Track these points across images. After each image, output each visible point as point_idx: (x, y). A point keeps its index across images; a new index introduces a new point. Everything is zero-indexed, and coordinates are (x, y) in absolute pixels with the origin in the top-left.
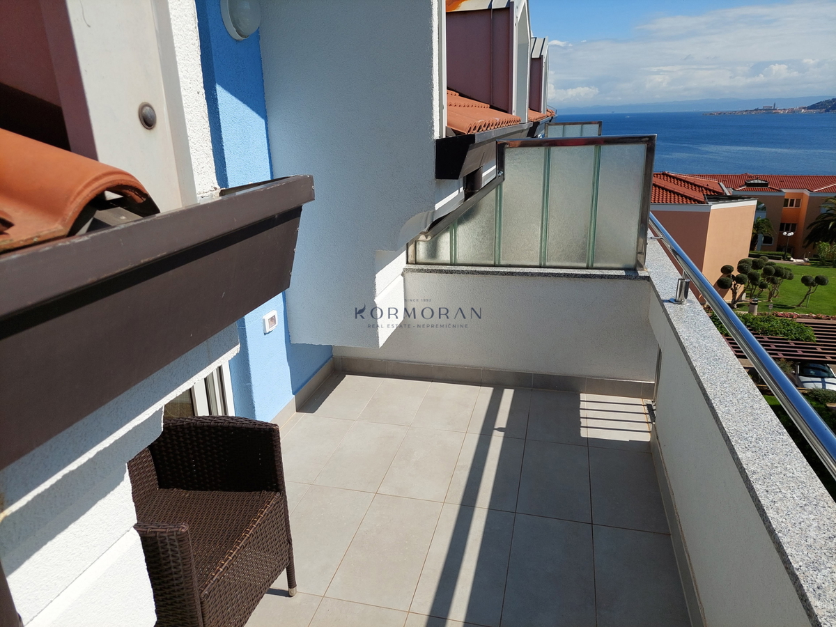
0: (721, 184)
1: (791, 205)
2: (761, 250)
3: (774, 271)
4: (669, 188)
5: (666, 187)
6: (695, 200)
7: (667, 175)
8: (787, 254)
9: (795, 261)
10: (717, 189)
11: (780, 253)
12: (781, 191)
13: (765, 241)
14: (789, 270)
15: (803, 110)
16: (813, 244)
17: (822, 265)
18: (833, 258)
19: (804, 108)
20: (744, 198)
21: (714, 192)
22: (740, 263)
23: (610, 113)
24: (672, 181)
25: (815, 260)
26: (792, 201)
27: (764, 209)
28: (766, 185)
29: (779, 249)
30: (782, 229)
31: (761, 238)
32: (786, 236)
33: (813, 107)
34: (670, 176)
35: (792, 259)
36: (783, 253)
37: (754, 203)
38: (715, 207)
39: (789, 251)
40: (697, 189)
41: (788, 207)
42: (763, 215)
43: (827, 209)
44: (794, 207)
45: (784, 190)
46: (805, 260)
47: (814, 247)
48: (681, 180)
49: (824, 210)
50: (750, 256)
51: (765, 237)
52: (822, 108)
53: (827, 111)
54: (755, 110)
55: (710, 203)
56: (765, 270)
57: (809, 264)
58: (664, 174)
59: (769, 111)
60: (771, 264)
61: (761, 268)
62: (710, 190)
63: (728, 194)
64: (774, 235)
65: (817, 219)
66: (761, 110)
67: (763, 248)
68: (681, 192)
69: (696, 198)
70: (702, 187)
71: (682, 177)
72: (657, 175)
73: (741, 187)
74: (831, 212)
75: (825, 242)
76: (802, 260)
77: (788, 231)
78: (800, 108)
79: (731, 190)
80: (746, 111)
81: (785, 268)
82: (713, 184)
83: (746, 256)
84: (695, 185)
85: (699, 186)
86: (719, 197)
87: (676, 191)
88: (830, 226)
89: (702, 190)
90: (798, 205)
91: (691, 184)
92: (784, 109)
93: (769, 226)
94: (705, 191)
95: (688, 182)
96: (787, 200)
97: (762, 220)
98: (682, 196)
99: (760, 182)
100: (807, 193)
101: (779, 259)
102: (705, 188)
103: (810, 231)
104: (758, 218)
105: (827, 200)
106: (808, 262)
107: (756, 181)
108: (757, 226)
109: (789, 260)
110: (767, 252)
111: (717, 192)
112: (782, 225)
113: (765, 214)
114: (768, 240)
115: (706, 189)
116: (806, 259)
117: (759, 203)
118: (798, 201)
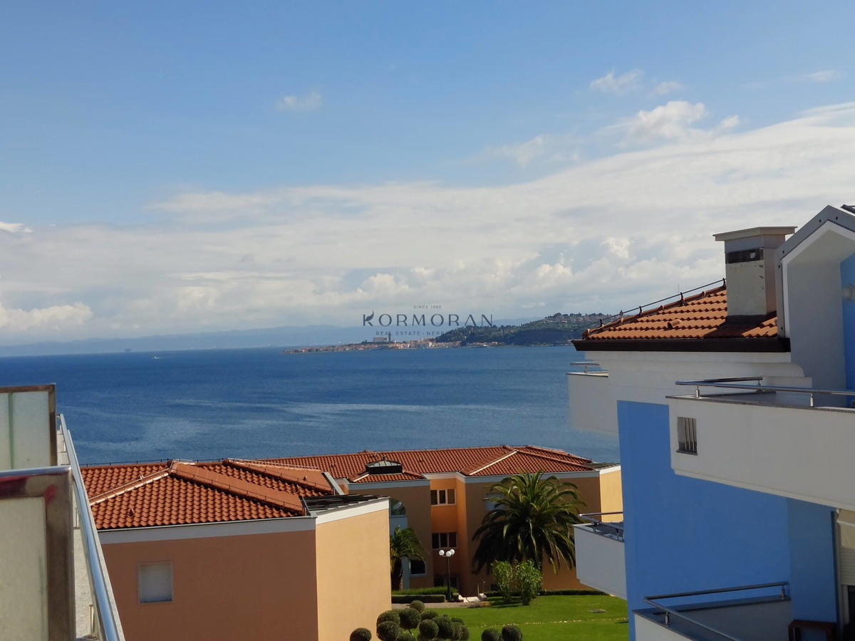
0: (327, 474)
1: (443, 501)
2: (411, 586)
3: (437, 628)
4: (237, 490)
5: (232, 489)
6: (286, 510)
7: (233, 466)
8: (451, 588)
9: (466, 600)
10: (322, 484)
11: (440, 588)
12: (422, 478)
13: (414, 570)
14: (460, 621)
15: (430, 344)
16: (485, 565)
17: (506, 603)
18: (519, 587)
19: (432, 340)
20: (366, 499)
21: (317, 490)
22: (380, 620)
23: (122, 351)
24: (243, 476)
25: (495, 595)
26: (442, 493)
27: (402, 511)
28: (398, 469)
29: (438, 582)
30: (436, 546)
31: (407, 565)
32: (445, 557)
33: (444, 338)
34: (238, 468)
35: (460, 598)
36: (445, 588)
37: (384, 505)
38: (323, 519)
39: (454, 585)
40: (288, 487)
41: (439, 505)
42: (403, 524)
43: (495, 503)
44: (447, 504)
45: (428, 476)
46: (480, 597)
47: (489, 569)
48: (257, 473)
49: (491, 506)
50: (394, 600)
51: (413, 563)
52: (455, 340)
53: (463, 344)
54: (363, 343)
55: (313, 513)
56: (423, 628)
57: (487, 603)
58: (226, 464)
59: (383, 345)
60: (431, 616)
61: (415, 627)
62: (310, 488)
63: (341, 493)
64: (425, 555)
65: (483, 522)
66: (370, 343)
67: (413, 584)
68: (259, 497)
69: (287, 506)
70: (295, 483)
71: (260, 466)
72: (214, 466)
73: (360, 475)
74: (501, 507)
75: (503, 561)
76: (476, 598)
77: (446, 547)
78: (425, 340)
79: (346, 483)
80: (349, 345)
81: (454, 620)
82: (313, 476)
83: (387, 606)
84: (284, 481)
85: (290, 483)
86: (327, 500)
87: (250, 494)
88: (505, 532)
89: (297, 490)
90: (452, 501)
91: (277, 479)
92: (404, 342)
93: (417, 542)
94: (302, 491)
95: (270, 477)
96: (434, 493)
97: (403, 532)
98: (262, 505)
99: (388, 464)
100: (461, 478)
101: (440, 600)
102: (301, 485)
103: (477, 543)
104: (397, 529)
105: (491, 490)
106: (485, 600)
107: (382, 464)
108: (397, 543)
109: (456, 600)
110: (421, 590)
111: (323, 492)
112: (435, 536)
113: (406, 519)
114: (418, 567)
115: (303, 486)
116: (482, 595)
117: (392, 503)
118: (452, 492)
